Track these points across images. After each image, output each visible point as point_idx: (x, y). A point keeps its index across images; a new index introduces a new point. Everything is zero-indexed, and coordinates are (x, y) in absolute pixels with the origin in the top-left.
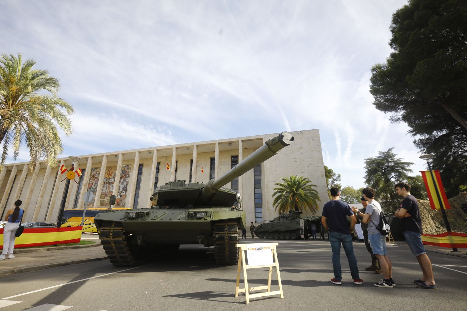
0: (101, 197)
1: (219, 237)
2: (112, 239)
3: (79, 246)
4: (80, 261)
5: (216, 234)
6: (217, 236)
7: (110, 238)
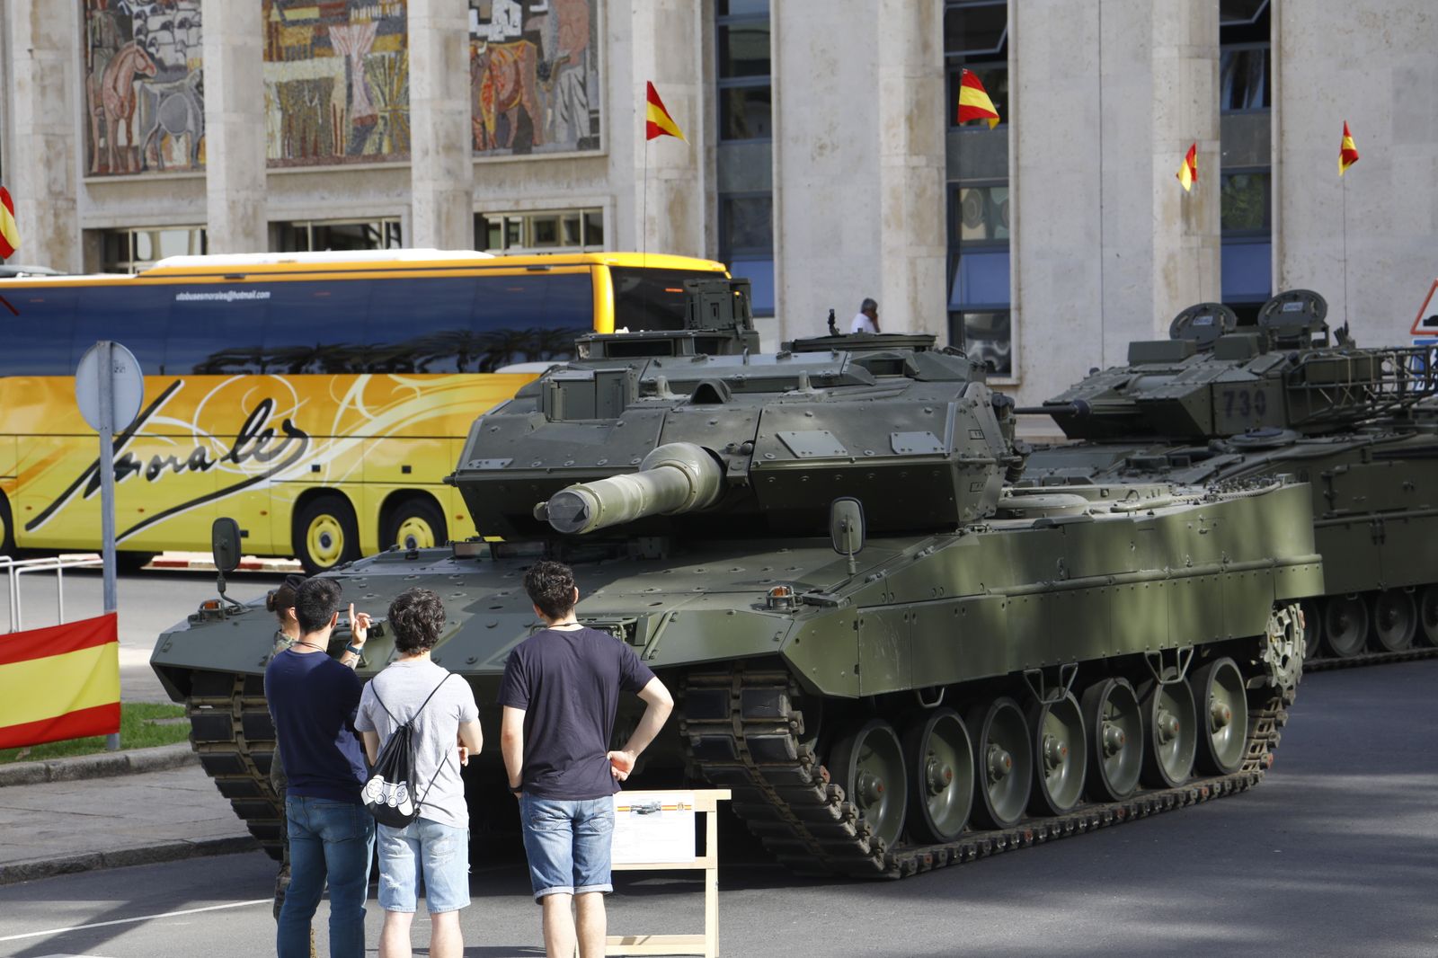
0: (273, 31)
1: (704, 742)
2: (246, 751)
3: (119, 755)
4: (134, 852)
5: (690, 726)
6: (698, 738)
7: (236, 743)
